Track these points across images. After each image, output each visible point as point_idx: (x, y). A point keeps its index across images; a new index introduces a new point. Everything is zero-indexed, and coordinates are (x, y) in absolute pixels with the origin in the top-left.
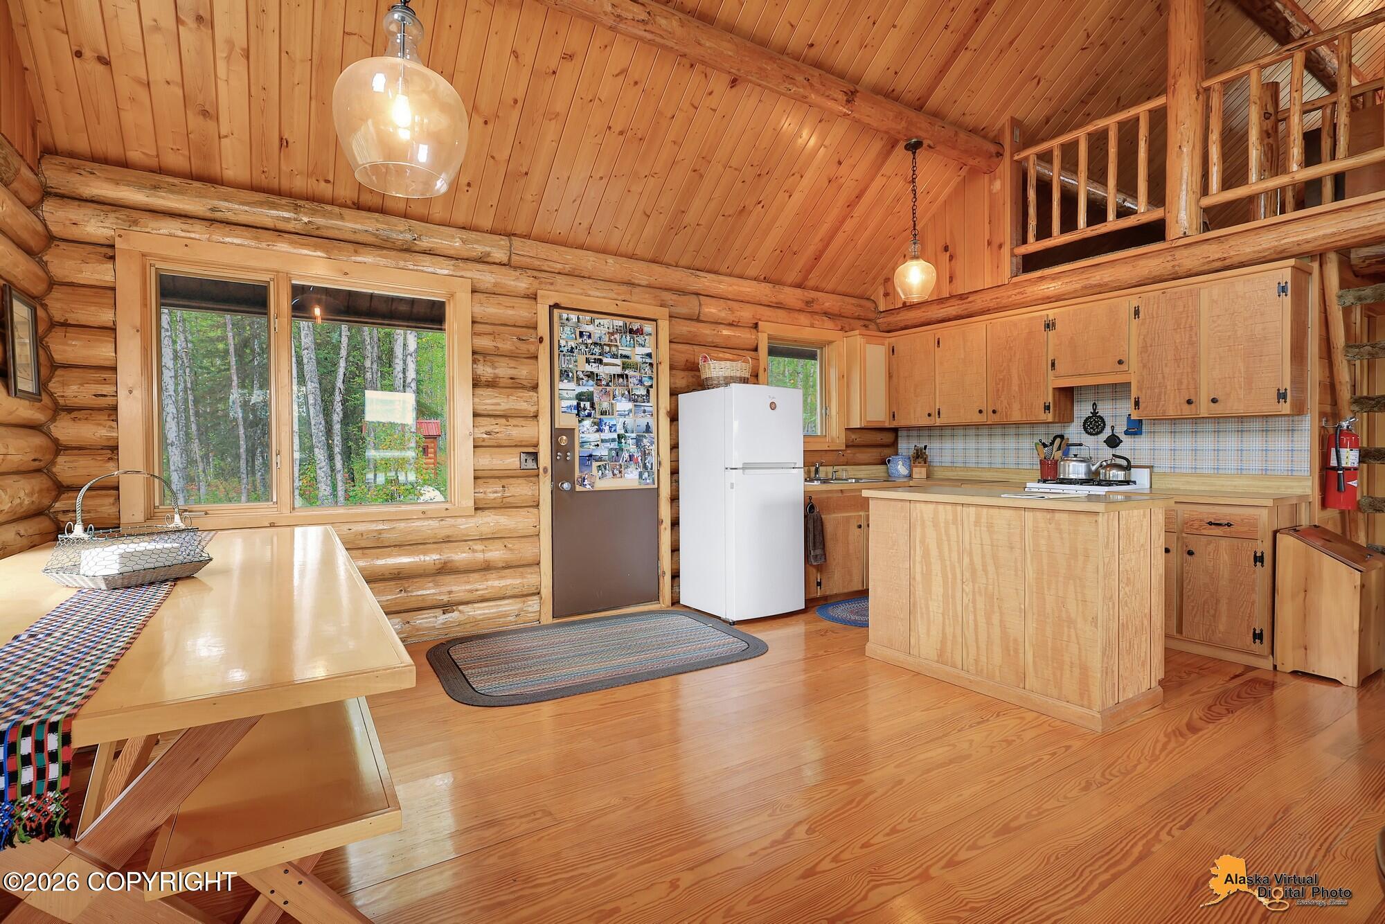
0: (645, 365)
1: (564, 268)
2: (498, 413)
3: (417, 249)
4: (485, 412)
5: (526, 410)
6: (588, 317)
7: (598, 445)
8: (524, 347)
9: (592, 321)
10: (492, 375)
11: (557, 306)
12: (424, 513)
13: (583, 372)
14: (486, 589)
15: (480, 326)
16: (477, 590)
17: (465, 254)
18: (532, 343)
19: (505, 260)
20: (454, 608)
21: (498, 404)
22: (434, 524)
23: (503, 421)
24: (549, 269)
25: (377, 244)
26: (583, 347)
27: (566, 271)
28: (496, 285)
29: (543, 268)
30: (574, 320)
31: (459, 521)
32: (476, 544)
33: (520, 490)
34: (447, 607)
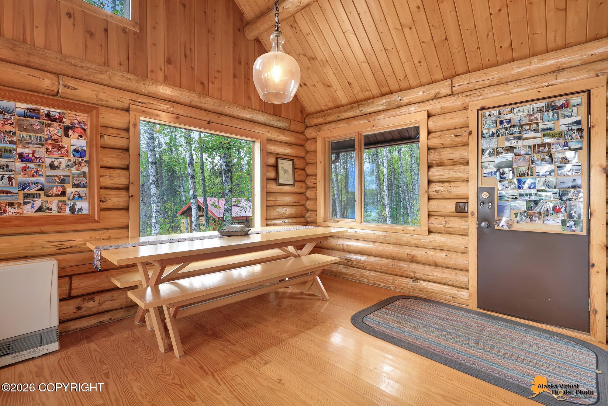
0: (571, 132)
1: (492, 81)
2: (444, 180)
3: (403, 104)
4: (437, 180)
5: (461, 177)
6: (508, 109)
7: (516, 198)
8: (458, 139)
9: (512, 111)
10: (439, 159)
11: (483, 108)
12: (403, 230)
13: (502, 148)
14: (433, 276)
15: (434, 133)
16: (428, 275)
17: (426, 98)
18: (465, 136)
19: (449, 92)
20: (418, 281)
21: (443, 175)
22: (408, 236)
23: (447, 184)
24: (481, 87)
25: (387, 109)
26: (503, 131)
27: (495, 83)
28: (442, 109)
29: (476, 87)
30: (495, 114)
31: (421, 237)
32: (429, 251)
33: (456, 223)
34: (415, 279)
